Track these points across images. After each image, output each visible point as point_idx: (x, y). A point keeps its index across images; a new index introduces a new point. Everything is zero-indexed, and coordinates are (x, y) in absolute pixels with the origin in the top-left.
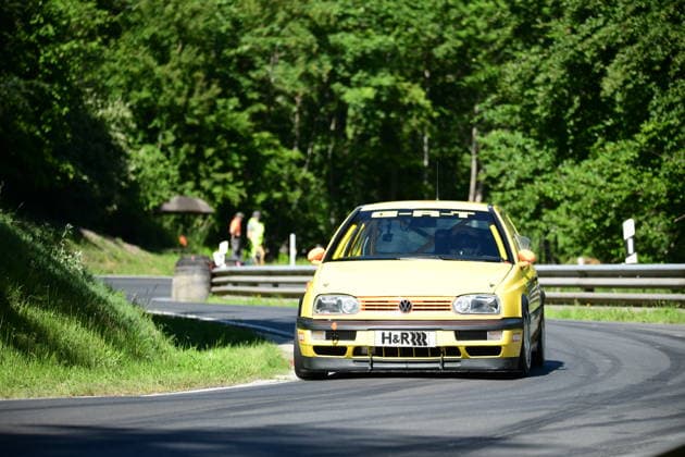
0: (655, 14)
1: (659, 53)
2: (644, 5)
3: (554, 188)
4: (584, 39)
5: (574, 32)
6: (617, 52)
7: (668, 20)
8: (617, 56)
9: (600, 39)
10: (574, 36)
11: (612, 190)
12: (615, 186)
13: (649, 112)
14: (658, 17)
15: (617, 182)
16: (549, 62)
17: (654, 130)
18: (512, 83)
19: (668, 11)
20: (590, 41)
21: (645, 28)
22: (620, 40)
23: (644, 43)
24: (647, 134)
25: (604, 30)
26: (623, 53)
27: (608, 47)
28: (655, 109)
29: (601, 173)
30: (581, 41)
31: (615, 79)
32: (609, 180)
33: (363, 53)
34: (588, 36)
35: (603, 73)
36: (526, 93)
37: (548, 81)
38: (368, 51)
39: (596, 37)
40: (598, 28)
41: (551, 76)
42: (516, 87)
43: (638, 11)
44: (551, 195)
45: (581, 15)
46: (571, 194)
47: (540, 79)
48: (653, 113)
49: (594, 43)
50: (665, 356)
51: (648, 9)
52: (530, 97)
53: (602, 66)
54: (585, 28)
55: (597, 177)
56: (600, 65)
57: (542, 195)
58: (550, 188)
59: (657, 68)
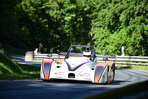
0: (131, 3)
1: (132, 11)
2: (129, 1)
3: (108, 40)
4: (116, 8)
5: (114, 6)
6: (123, 11)
7: (134, 4)
8: (123, 12)
9: (120, 8)
10: (114, 7)
11: (121, 41)
12: (121, 40)
13: (129, 24)
14: (132, 4)
15: (122, 39)
16: (108, 13)
17: (130, 28)
18: (100, 17)
19: (134, 2)
20: (117, 8)
21: (129, 6)
22: (123, 8)
23: (129, 9)
24: (129, 29)
25: (120, 6)
26: (124, 11)
27: (121, 10)
28: (131, 23)
29: (119, 37)
30: (115, 9)
31: (123, 17)
32: (120, 39)
33: (69, 9)
34: (117, 7)
35: (120, 16)
36: (103, 19)
37: (108, 17)
38: (70, 9)
39: (118, 8)
40: (119, 6)
41: (109, 16)
42: (101, 18)
43: (128, 2)
44: (107, 42)
45: (115, 3)
46: (112, 42)
47: (106, 16)
48: (130, 24)
49: (118, 9)
50: (128, 76)
51: (129, 2)
52: (104, 20)
53: (120, 14)
54: (116, 5)
55: (118, 38)
56: (119, 14)
57: (105, 42)
58: (107, 40)
59: (131, 14)
